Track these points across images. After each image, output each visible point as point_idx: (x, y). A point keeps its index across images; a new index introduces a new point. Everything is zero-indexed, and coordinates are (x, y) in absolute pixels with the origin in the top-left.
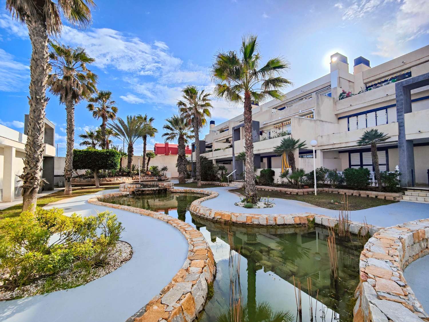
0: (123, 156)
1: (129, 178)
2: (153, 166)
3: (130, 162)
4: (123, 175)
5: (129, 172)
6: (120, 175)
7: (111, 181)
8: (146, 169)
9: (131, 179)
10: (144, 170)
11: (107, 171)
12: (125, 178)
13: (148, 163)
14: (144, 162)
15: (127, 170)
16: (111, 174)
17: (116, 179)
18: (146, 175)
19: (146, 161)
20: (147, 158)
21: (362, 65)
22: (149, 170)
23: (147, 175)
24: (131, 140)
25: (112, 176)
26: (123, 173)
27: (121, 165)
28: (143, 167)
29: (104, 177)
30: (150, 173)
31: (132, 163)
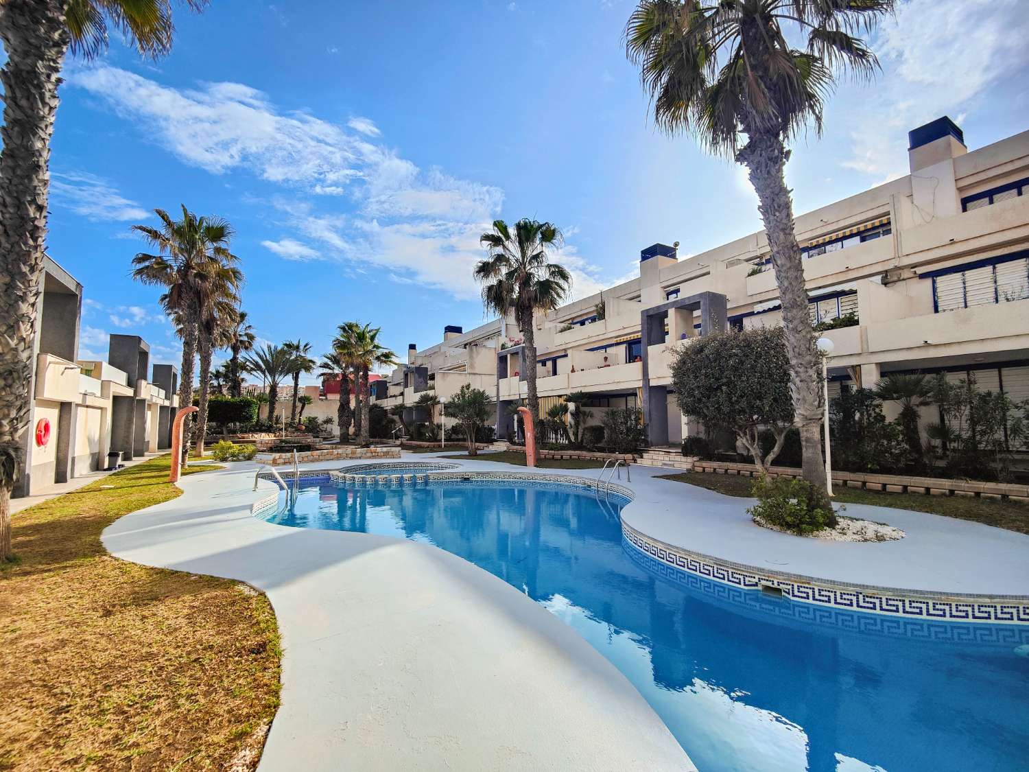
0: (262, 403)
1: (270, 434)
2: (310, 417)
3: (271, 411)
4: (261, 431)
5: (271, 426)
6: (257, 431)
7: (244, 438)
8: (297, 420)
9: (273, 435)
10: (294, 423)
11: (238, 424)
12: (263, 434)
13: (301, 413)
14: (294, 410)
15: (267, 423)
16: (244, 429)
17: (251, 435)
18: (296, 430)
19: (298, 410)
20: (299, 405)
21: (660, 258)
22: (302, 423)
23: (298, 430)
24: (274, 379)
25: (246, 432)
26: (260, 428)
27: (258, 417)
28: (293, 418)
29: (234, 432)
30: (304, 427)
31: (275, 414)
